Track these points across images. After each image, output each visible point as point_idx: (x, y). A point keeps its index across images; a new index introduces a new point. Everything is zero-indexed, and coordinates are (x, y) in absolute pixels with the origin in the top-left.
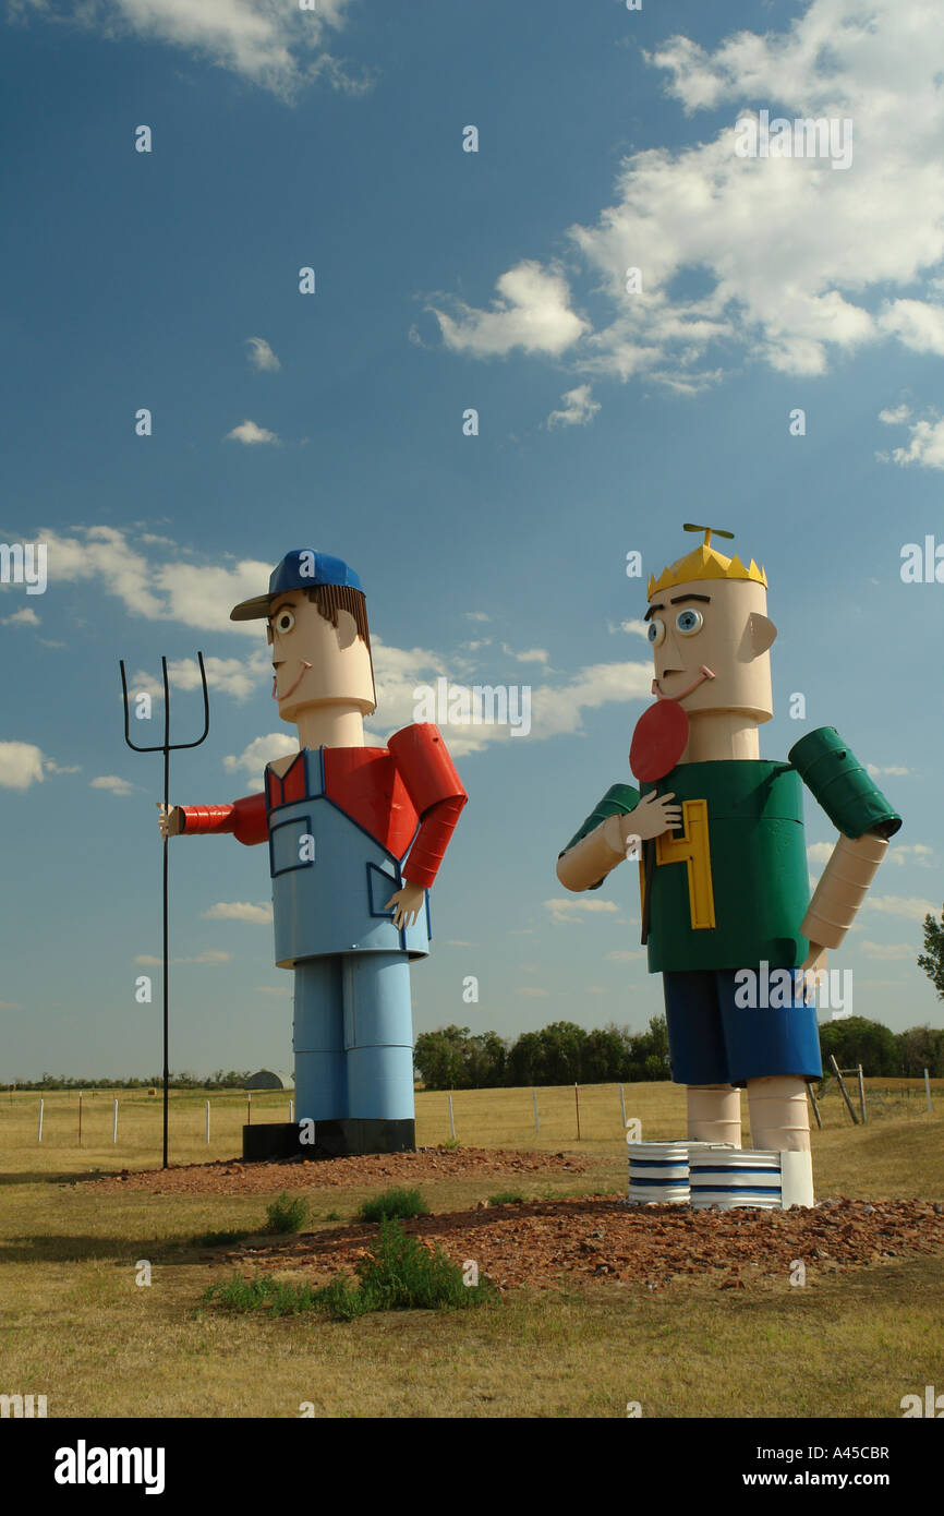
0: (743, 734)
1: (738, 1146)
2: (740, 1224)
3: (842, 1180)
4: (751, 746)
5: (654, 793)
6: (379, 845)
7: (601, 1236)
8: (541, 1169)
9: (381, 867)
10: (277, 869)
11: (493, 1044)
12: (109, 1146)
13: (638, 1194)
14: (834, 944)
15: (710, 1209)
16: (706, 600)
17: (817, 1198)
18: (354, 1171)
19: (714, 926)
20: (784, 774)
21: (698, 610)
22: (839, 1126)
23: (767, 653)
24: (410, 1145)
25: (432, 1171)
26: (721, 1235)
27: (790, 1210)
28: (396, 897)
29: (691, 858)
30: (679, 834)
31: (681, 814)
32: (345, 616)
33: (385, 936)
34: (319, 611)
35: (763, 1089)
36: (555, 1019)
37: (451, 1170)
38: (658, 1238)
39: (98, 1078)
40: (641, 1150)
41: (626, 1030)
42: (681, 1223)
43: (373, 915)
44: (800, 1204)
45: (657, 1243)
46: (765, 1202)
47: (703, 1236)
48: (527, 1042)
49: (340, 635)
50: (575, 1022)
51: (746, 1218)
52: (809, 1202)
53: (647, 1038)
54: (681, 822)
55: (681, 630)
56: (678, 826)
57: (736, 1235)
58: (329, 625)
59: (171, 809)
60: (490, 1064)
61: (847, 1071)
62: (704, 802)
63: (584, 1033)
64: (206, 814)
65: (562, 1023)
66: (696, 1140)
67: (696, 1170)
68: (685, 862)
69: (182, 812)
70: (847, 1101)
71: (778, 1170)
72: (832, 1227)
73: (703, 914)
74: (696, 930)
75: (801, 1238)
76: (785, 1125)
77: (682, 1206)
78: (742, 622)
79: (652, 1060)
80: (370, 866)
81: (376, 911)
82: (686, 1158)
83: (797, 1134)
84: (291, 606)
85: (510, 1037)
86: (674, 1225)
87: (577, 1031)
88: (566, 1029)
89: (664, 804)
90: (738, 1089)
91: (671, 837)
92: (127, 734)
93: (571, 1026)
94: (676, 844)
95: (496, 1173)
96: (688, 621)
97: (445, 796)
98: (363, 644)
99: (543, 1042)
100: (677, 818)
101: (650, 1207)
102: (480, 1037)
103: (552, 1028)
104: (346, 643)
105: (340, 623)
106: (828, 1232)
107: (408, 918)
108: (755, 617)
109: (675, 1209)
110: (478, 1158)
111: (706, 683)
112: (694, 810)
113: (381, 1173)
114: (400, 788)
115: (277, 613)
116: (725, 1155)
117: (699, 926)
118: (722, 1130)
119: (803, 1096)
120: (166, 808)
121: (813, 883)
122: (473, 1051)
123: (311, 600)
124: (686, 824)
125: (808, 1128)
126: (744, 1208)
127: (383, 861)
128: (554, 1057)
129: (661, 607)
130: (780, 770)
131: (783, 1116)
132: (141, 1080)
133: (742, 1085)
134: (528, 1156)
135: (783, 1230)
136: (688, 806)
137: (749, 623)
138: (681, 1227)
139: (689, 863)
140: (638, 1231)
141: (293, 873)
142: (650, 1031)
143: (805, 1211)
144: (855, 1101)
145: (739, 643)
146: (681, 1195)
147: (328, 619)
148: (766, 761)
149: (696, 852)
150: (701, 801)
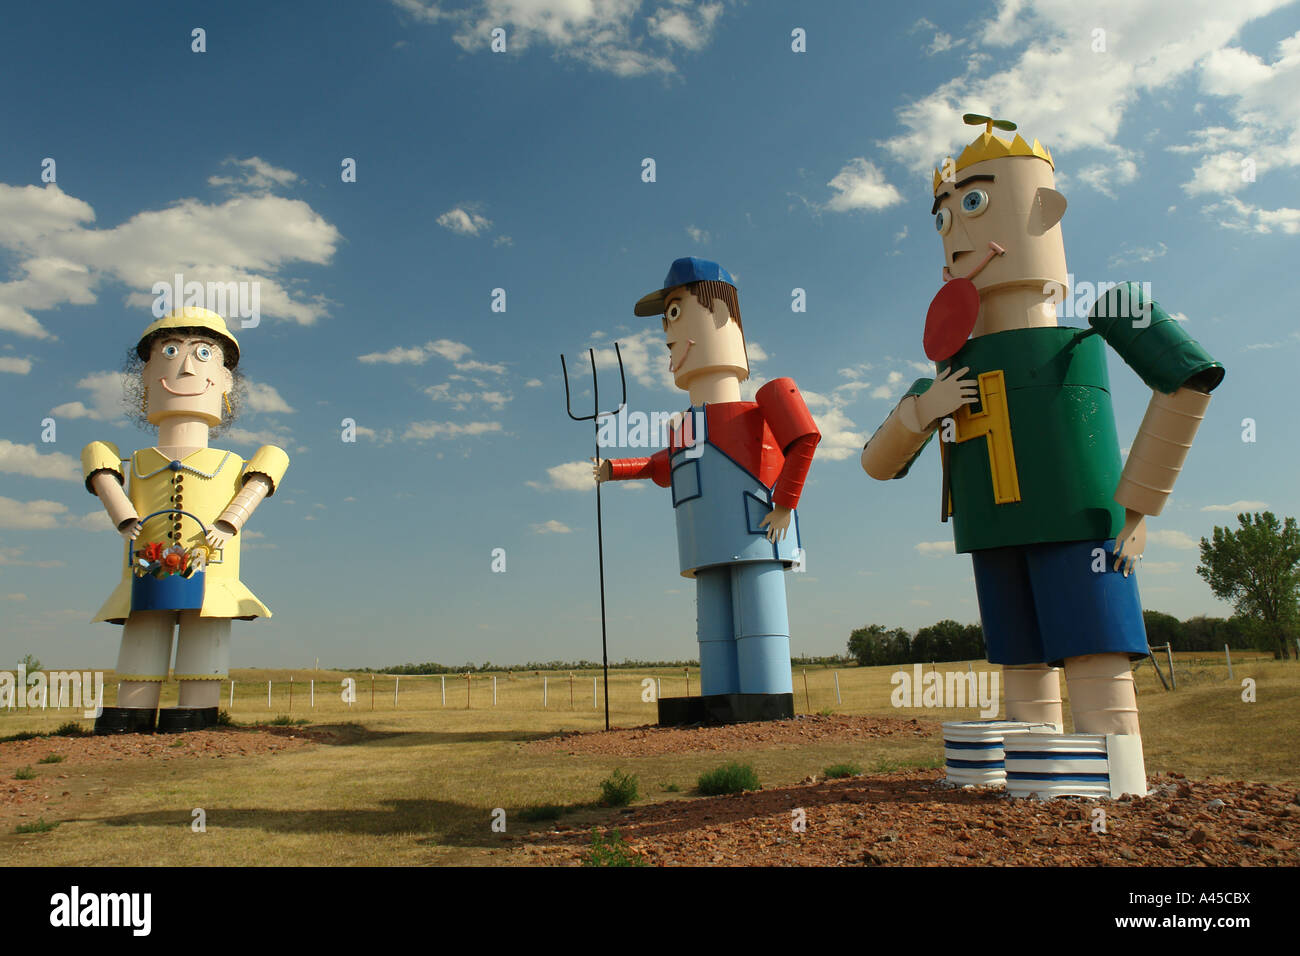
0: (1040, 309)
1: (1060, 729)
2: (1061, 825)
3: (1166, 748)
4: (1048, 315)
5: (949, 369)
6: (754, 478)
7: (894, 840)
8: (894, 734)
9: (756, 495)
10: (678, 500)
11: (902, 636)
12: (593, 710)
13: (954, 776)
14: (1154, 510)
15: (1029, 799)
16: (989, 179)
17: (1152, 782)
18: (734, 737)
19: (1019, 499)
20: (1084, 341)
21: (983, 190)
22: (1153, 692)
23: (1058, 226)
24: (790, 715)
25: (800, 737)
26: (1037, 843)
27: (1120, 800)
28: (769, 517)
29: (990, 431)
30: (976, 408)
31: (977, 388)
32: (720, 304)
33: (762, 549)
34: (699, 301)
35: (1085, 669)
36: (943, 618)
37: (815, 736)
38: (960, 845)
39: (657, 661)
40: (957, 732)
42: (990, 824)
43: (750, 533)
44: (1131, 792)
45: (957, 854)
46: (1091, 790)
47: (1015, 843)
48: (924, 633)
49: (715, 318)
50: (956, 620)
51: (1068, 817)
52: (1140, 788)
54: (978, 396)
55: (967, 211)
56: (975, 400)
57: (1055, 844)
58: (707, 311)
59: (601, 461)
60: (901, 649)
61: (1157, 647)
62: (1001, 373)
63: (961, 627)
64: (629, 465)
65: (947, 621)
66: (1014, 720)
67: (1011, 755)
68: (985, 436)
69: (610, 463)
70: (1158, 671)
71: (1104, 756)
72: (1176, 832)
73: (1006, 487)
74: (1000, 505)
75: (1140, 850)
76: (1108, 706)
77: (999, 792)
78: (1030, 196)
80: (746, 494)
81: (753, 530)
82: (1001, 739)
83: (1124, 717)
84: (678, 299)
85: (912, 630)
86: (982, 827)
87: (957, 625)
88: (950, 625)
89: (958, 380)
90: (1057, 669)
91: (969, 412)
92: (568, 408)
93: (952, 623)
94: (975, 419)
95: (854, 738)
96: (973, 201)
97: (804, 434)
98: (735, 325)
99: (935, 633)
100: (973, 392)
101: (965, 792)
102: (893, 632)
103: (941, 625)
104: (721, 323)
105: (715, 309)
106: (1173, 841)
107: (779, 534)
108: (1043, 193)
109: (991, 795)
110: (843, 725)
111: (997, 258)
112: (989, 382)
113: (755, 738)
114: (768, 433)
115: (668, 308)
116: (1043, 740)
117: (1003, 500)
118: (1041, 711)
119: (1128, 675)
120: (598, 460)
121: (1125, 452)
122: (889, 641)
123: (693, 294)
124: (983, 398)
125: (1135, 709)
126: (1067, 797)
127: (756, 490)
128: (942, 643)
129: (946, 195)
130: (1080, 337)
131: (1106, 697)
132: (683, 662)
133: (1060, 664)
134: (887, 721)
135: (1114, 837)
136: (984, 379)
137: (1036, 198)
138: (990, 829)
139: (989, 436)
140: (938, 832)
141: (688, 503)
143: (1138, 805)
144: (1165, 670)
145: (1027, 218)
146: (997, 778)
147: (706, 307)
148: (1065, 328)
149: (996, 424)
150: (998, 371)
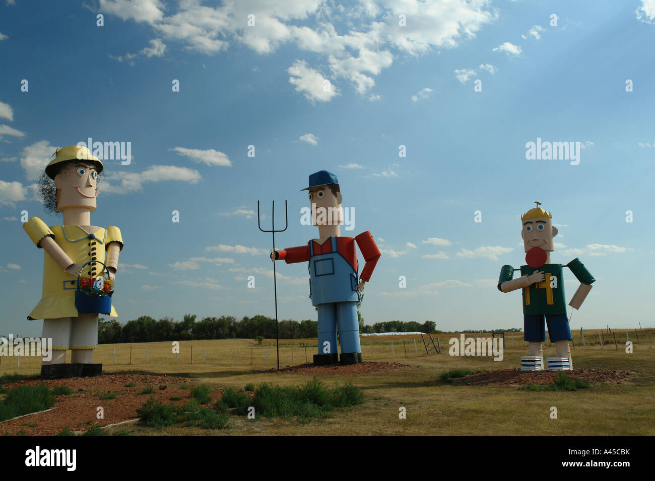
5: (538, 271)
6: (353, 268)
9: (354, 275)
10: (318, 274)
16: (545, 222)
19: (553, 304)
21: (543, 225)
28: (359, 284)
30: (544, 281)
31: (545, 276)
33: (355, 296)
34: (332, 192)
35: (561, 343)
36: (142, 315)
41: (172, 320)
49: (337, 200)
50: (150, 316)
53: (182, 323)
54: (545, 278)
55: (539, 230)
58: (335, 196)
60: (114, 333)
63: (155, 321)
65: (145, 317)
79: (183, 332)
80: (351, 275)
81: (353, 289)
84: (323, 189)
87: (152, 320)
88: (147, 319)
89: (541, 274)
94: (543, 284)
96: (541, 227)
99: (138, 324)
102: (109, 322)
103: (141, 319)
111: (545, 243)
112: (548, 276)
117: (549, 304)
122: (106, 328)
128: (142, 330)
129: (531, 223)
139: (547, 288)
142: (184, 320)
150: (550, 273)
